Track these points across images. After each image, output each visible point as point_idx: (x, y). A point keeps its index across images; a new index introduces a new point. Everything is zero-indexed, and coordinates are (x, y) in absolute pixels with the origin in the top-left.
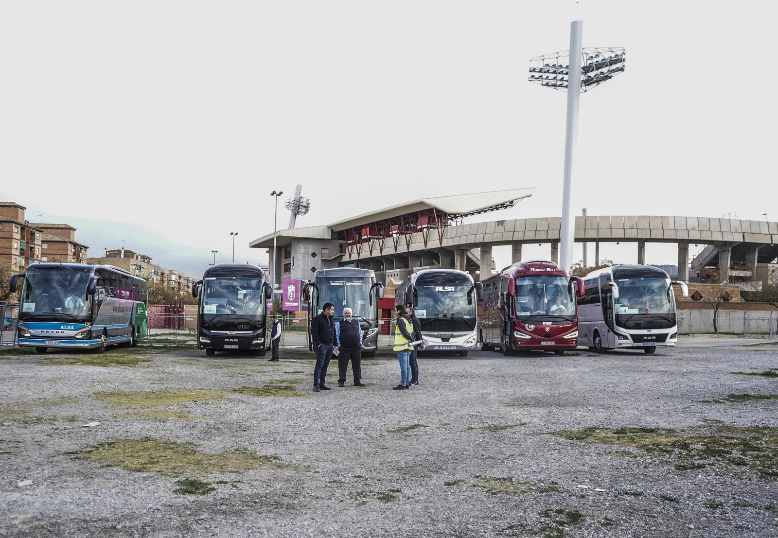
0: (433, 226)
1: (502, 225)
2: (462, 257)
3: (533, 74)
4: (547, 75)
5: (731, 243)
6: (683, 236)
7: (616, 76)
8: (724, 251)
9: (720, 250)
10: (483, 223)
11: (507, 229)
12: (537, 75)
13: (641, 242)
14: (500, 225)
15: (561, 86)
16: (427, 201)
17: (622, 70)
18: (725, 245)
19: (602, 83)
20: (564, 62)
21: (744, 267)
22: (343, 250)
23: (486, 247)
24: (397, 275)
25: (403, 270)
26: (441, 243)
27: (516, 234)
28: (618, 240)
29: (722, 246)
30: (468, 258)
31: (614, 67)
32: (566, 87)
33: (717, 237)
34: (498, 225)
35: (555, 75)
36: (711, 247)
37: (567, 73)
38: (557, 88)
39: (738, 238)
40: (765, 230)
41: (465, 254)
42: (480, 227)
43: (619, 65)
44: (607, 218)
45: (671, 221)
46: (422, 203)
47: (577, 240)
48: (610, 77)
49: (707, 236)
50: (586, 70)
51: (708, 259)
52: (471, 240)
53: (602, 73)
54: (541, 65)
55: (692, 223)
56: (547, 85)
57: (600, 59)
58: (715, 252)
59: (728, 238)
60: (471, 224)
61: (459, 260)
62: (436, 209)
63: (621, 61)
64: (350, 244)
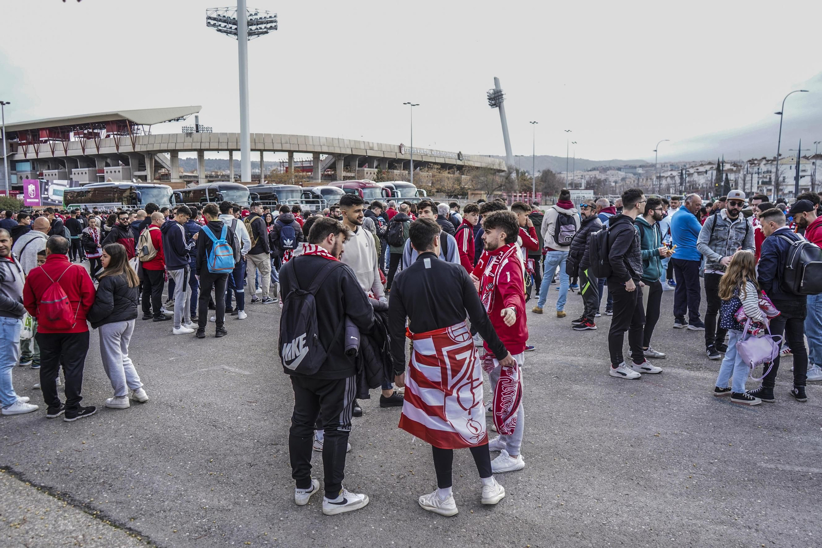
0: (122, 133)
1: (191, 137)
2: (151, 159)
3: (209, 21)
4: (220, 23)
5: (343, 154)
6: (318, 149)
7: (271, 32)
8: (339, 159)
9: (336, 159)
10: (174, 134)
11: (195, 140)
12: (212, 22)
13: (291, 153)
14: (189, 137)
15: (230, 33)
16: (121, 114)
17: (275, 28)
18: (340, 156)
19: (262, 36)
20: (232, 14)
21: (350, 171)
22: (14, 149)
23: (174, 153)
24: (86, 173)
25: (91, 169)
26: (134, 148)
27: (202, 144)
28: (274, 151)
29: (337, 156)
30: (156, 161)
31: (269, 26)
32: (236, 34)
33: (338, 151)
34: (187, 136)
35: (226, 24)
36: (331, 157)
37: (234, 24)
38: (229, 35)
39: (349, 152)
40: (362, 147)
41: (153, 157)
42: (171, 137)
43: (273, 25)
44: (270, 135)
45: (310, 139)
46: (116, 115)
47: (252, 150)
48: (267, 32)
49: (331, 150)
50: (250, 23)
51: (329, 165)
52: (164, 147)
53: (261, 28)
54: (214, 15)
55: (323, 141)
56: (219, 30)
57: (258, 17)
58: (333, 160)
59: (343, 152)
60: (162, 135)
61: (149, 162)
62: (128, 120)
63: (275, 22)
64: (24, 144)
